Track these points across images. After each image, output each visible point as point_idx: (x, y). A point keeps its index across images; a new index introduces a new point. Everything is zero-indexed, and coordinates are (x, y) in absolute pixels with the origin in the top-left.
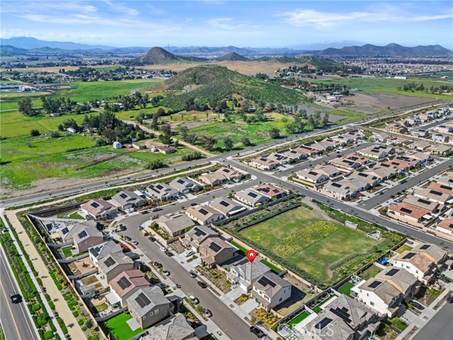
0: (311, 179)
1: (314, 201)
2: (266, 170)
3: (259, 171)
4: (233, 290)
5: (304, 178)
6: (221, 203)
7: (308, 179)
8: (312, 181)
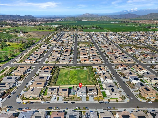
0: (54, 61)
1: (62, 66)
2: (34, 63)
3: (32, 64)
4: (82, 98)
5: (51, 61)
6: (40, 78)
7: (53, 61)
8: (55, 61)
